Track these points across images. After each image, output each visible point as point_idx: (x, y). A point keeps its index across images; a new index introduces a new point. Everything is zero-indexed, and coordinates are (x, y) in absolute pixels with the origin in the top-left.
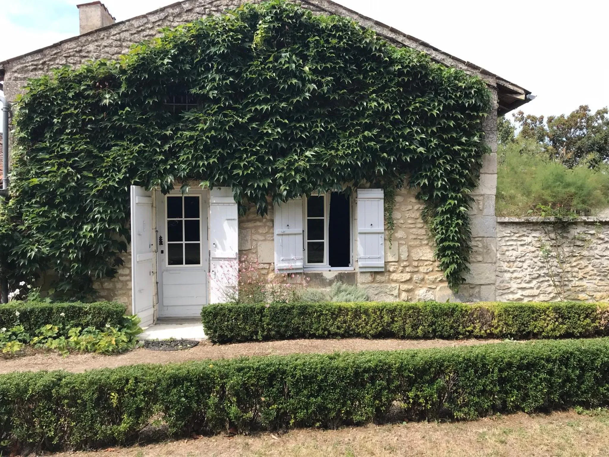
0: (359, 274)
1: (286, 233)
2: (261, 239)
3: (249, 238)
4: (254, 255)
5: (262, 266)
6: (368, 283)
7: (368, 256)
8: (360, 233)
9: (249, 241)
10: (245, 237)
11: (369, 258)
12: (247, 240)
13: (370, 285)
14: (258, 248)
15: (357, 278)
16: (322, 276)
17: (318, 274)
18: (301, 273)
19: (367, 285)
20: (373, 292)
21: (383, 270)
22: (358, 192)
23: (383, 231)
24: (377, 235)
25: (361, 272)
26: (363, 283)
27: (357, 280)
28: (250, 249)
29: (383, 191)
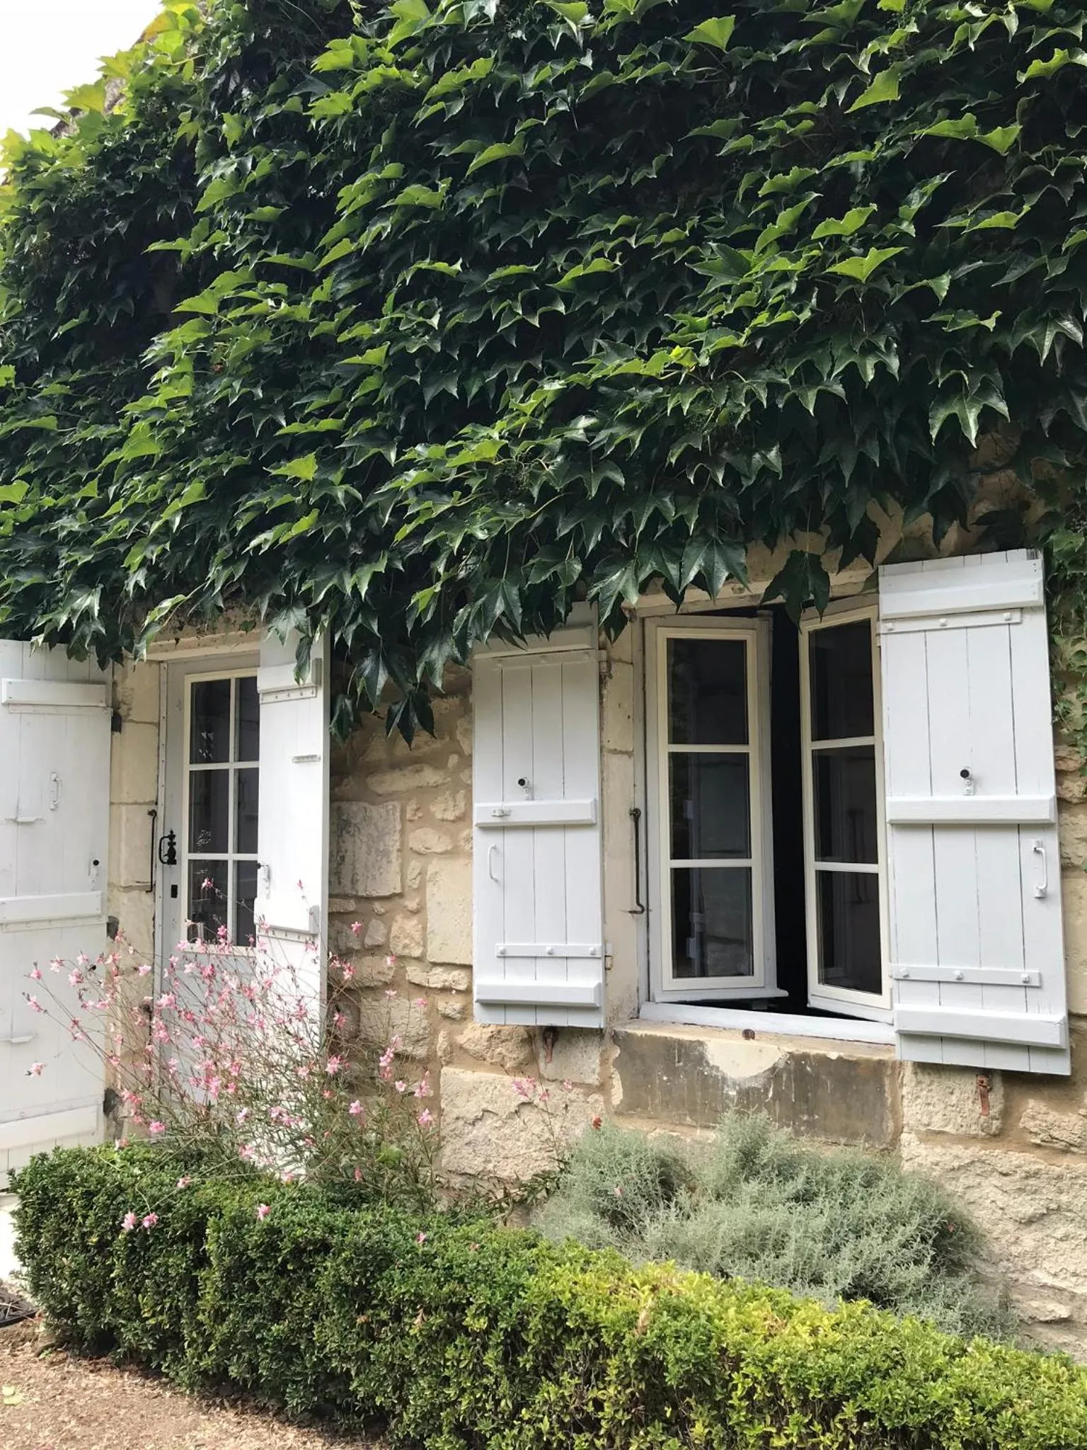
0: (908, 1072)
1: (515, 819)
2: (439, 849)
3: (393, 842)
4: (411, 925)
5: (438, 978)
6: (971, 1139)
7: (957, 970)
8: (904, 826)
9: (394, 856)
10: (381, 837)
11: (960, 981)
12: (386, 853)
13: (975, 1151)
14: (430, 889)
15: (897, 1099)
16: (701, 1059)
17: (681, 1044)
18: (599, 1033)
19: (958, 1149)
20: (1001, 1200)
21: (1061, 1067)
22: (882, 581)
23: (1046, 812)
24: (1011, 839)
25: (924, 1068)
26: (932, 1136)
27: (895, 1111)
28: (401, 895)
29: (1039, 562)
